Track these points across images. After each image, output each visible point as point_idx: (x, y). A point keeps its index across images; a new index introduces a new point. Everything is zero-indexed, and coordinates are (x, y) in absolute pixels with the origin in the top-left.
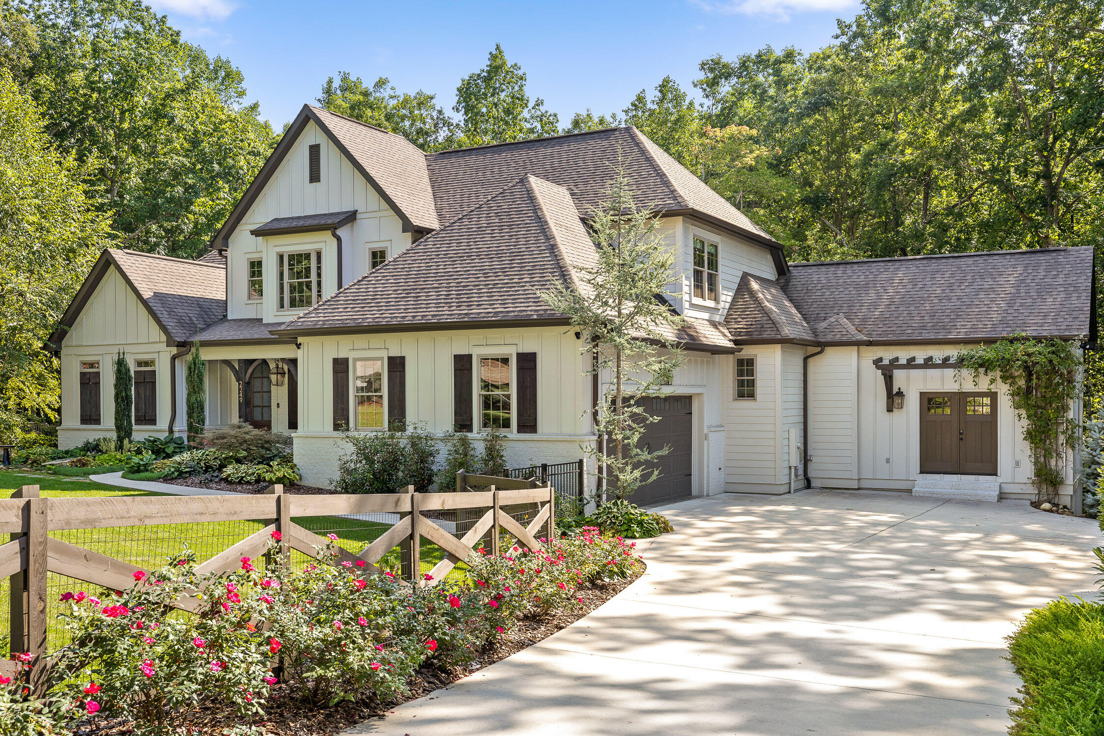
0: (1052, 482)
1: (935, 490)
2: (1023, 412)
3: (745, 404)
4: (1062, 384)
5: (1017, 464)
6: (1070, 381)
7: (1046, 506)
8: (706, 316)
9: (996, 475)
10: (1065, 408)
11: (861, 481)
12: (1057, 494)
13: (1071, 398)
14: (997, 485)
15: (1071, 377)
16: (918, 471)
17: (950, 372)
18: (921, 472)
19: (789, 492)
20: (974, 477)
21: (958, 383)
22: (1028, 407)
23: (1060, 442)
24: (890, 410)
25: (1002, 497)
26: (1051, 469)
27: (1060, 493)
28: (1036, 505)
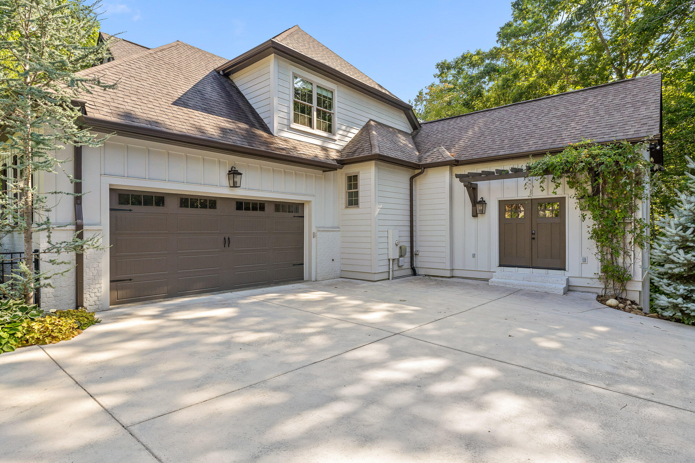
0: (619, 278)
1: (508, 281)
2: (589, 214)
3: (353, 210)
4: (630, 184)
5: (585, 260)
6: (638, 183)
7: (612, 302)
8: (318, 142)
9: (565, 270)
10: (632, 209)
11: (454, 271)
12: (625, 290)
13: (641, 199)
14: (565, 278)
15: (640, 178)
16: (497, 264)
17: (521, 181)
18: (500, 266)
19: (389, 279)
20: (544, 270)
21: (528, 191)
22: (592, 207)
23: (628, 241)
24: (475, 215)
25: (569, 289)
26: (618, 266)
27: (628, 288)
28: (602, 299)
